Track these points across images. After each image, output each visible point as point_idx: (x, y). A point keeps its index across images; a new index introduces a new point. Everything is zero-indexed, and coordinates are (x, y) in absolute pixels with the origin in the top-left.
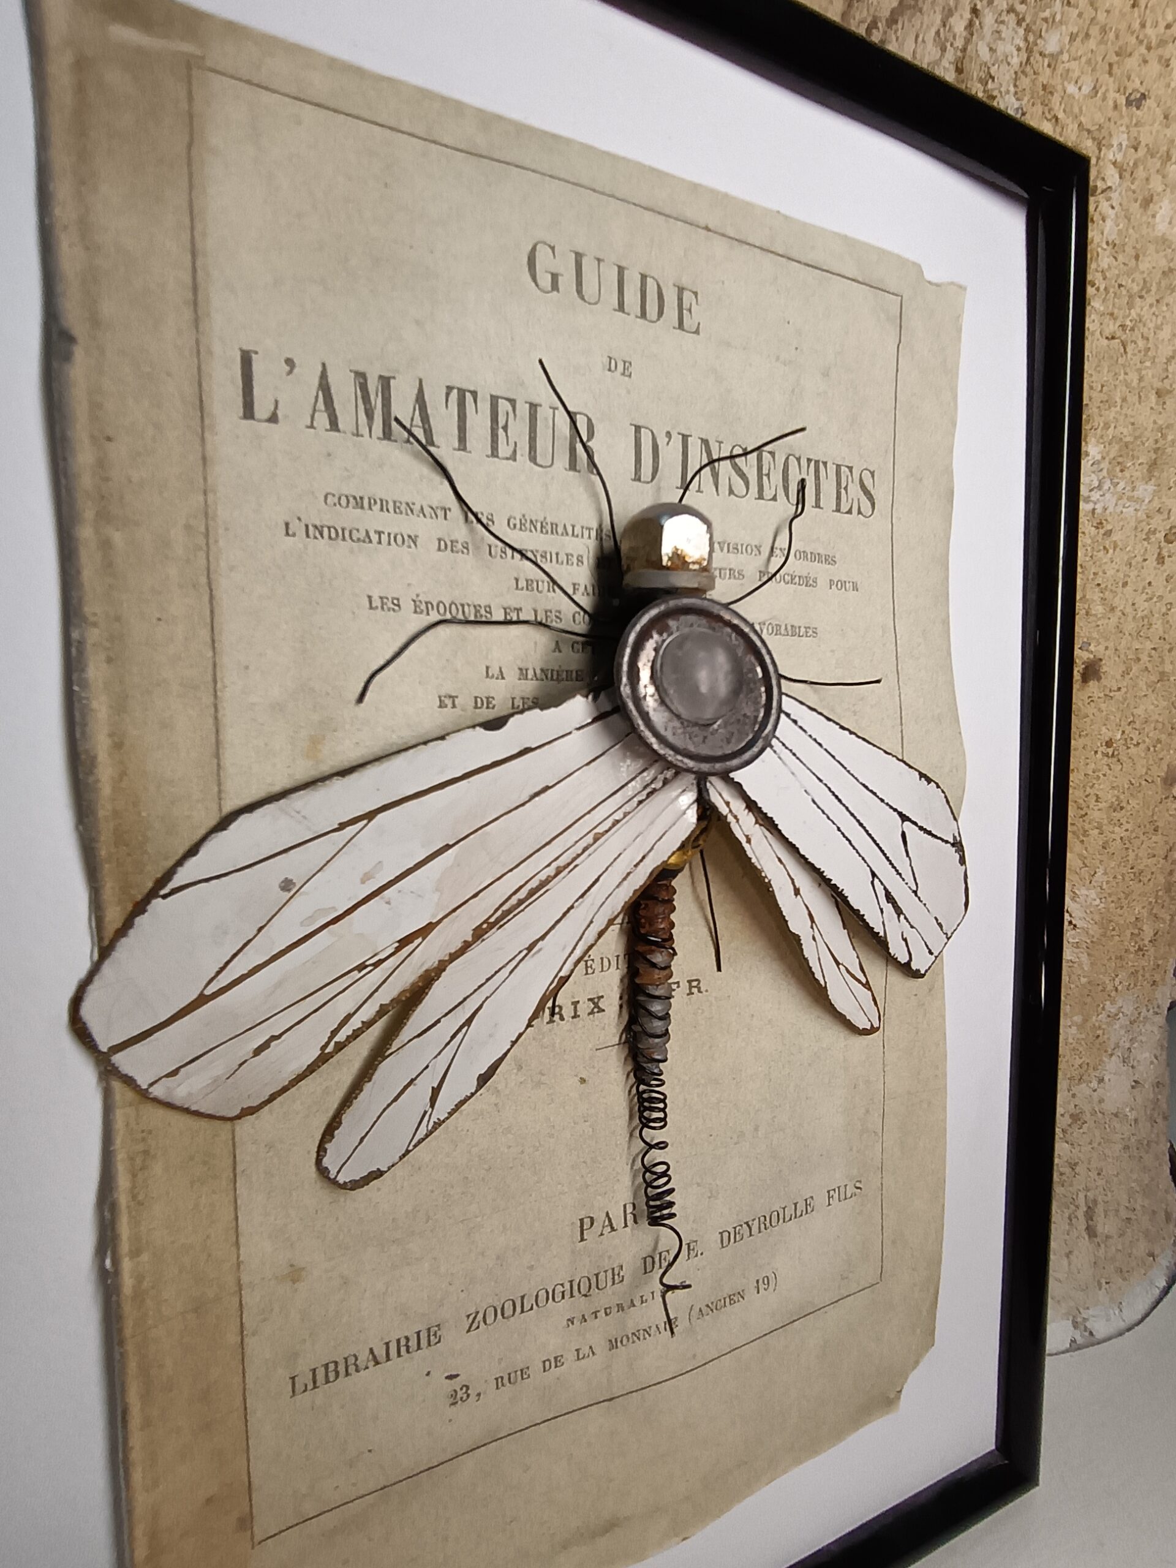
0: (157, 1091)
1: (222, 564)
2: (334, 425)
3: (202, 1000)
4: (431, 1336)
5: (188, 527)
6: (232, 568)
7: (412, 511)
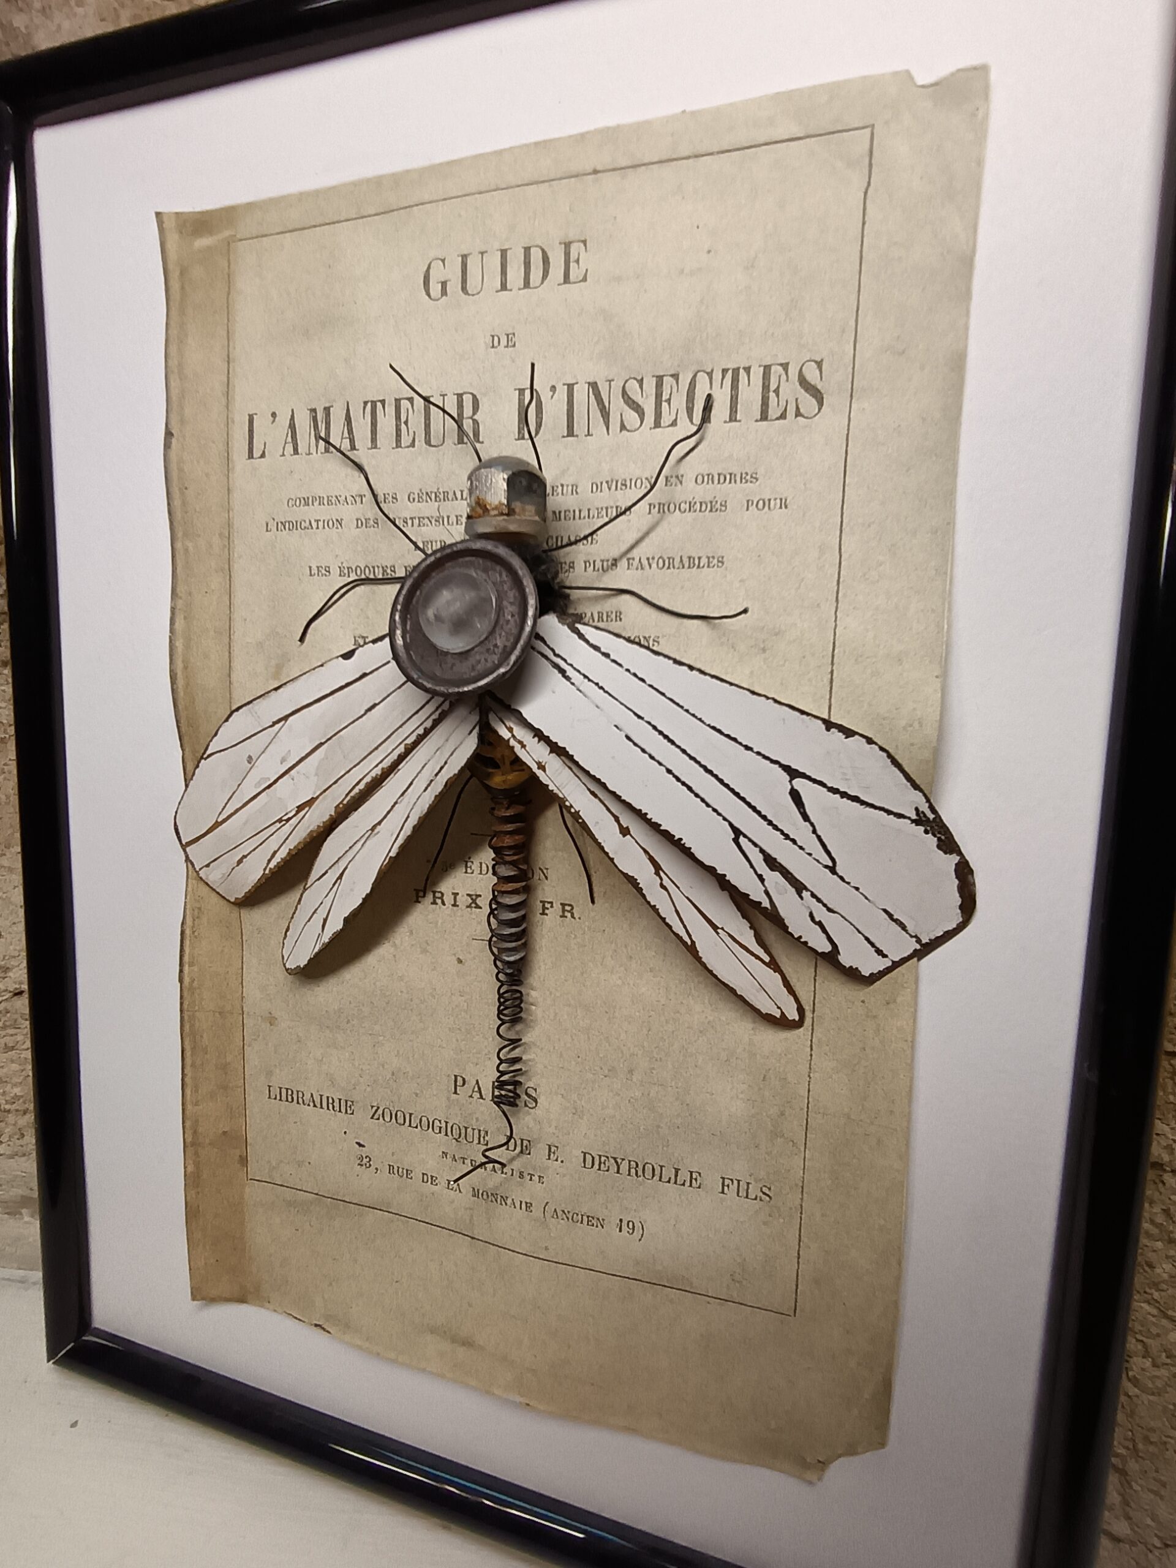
0: (202, 874)
1: (236, 555)
2: (296, 451)
3: (217, 824)
4: (346, 1106)
5: (221, 535)
6: (240, 557)
7: (339, 501)
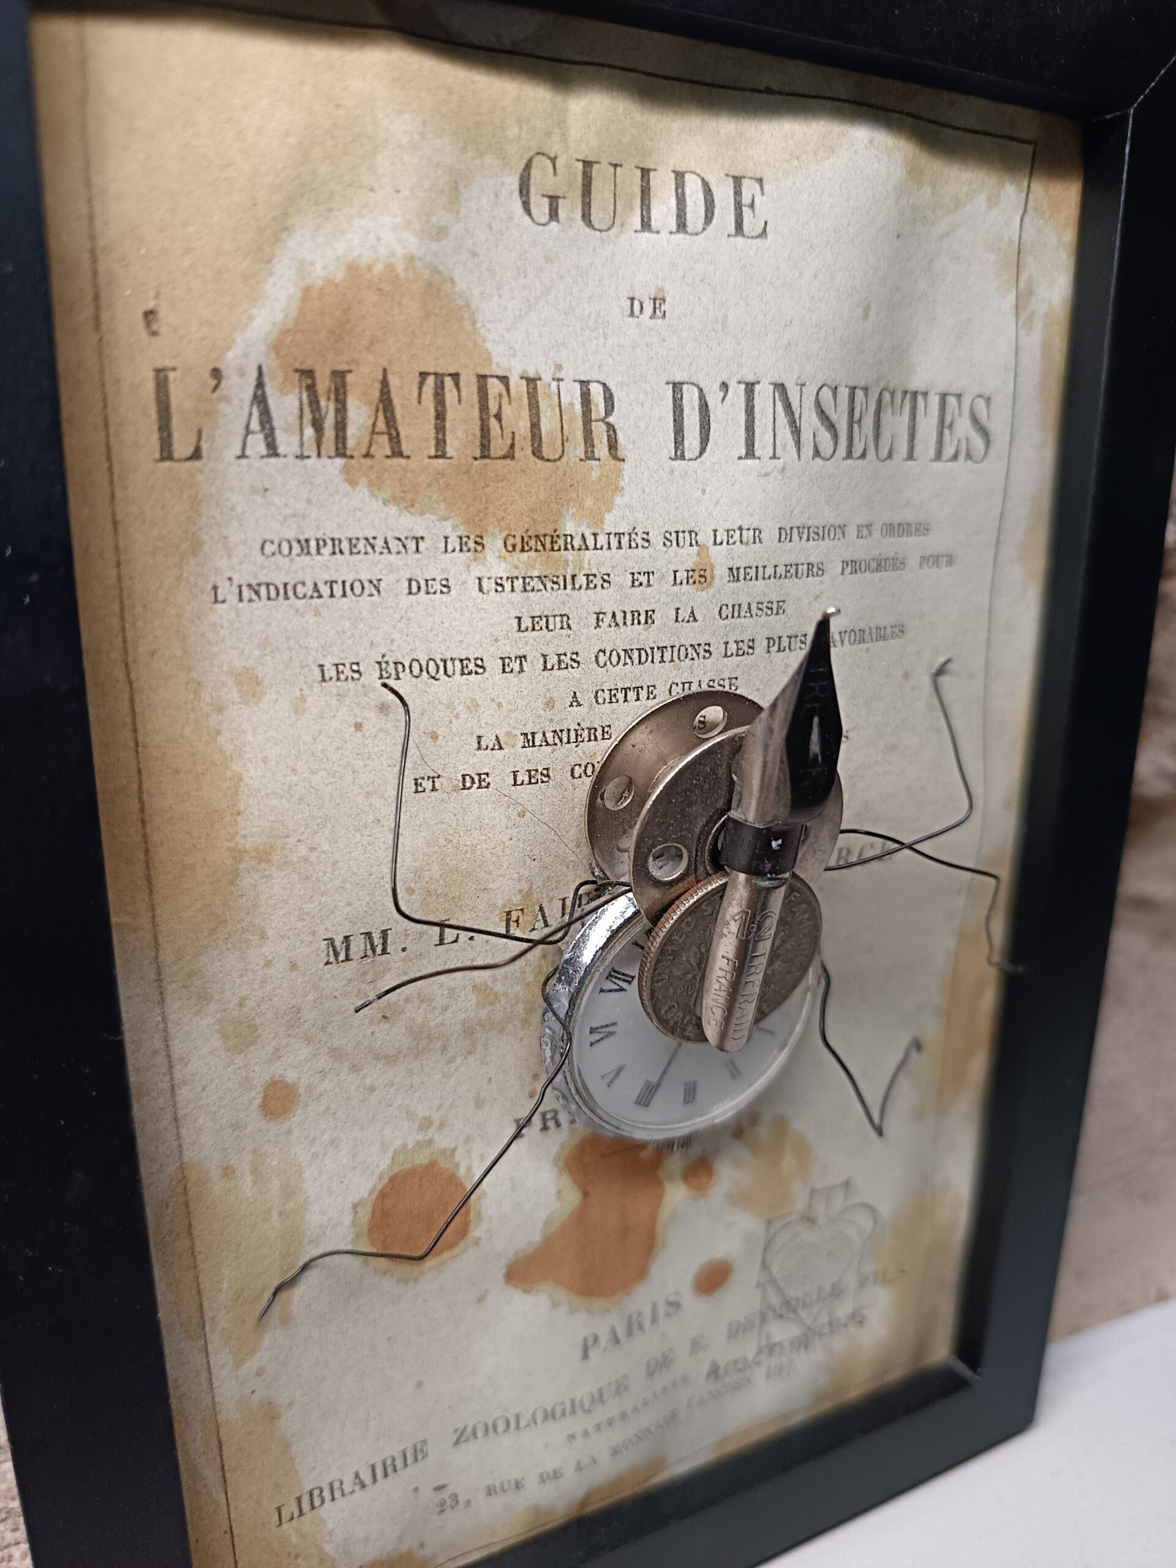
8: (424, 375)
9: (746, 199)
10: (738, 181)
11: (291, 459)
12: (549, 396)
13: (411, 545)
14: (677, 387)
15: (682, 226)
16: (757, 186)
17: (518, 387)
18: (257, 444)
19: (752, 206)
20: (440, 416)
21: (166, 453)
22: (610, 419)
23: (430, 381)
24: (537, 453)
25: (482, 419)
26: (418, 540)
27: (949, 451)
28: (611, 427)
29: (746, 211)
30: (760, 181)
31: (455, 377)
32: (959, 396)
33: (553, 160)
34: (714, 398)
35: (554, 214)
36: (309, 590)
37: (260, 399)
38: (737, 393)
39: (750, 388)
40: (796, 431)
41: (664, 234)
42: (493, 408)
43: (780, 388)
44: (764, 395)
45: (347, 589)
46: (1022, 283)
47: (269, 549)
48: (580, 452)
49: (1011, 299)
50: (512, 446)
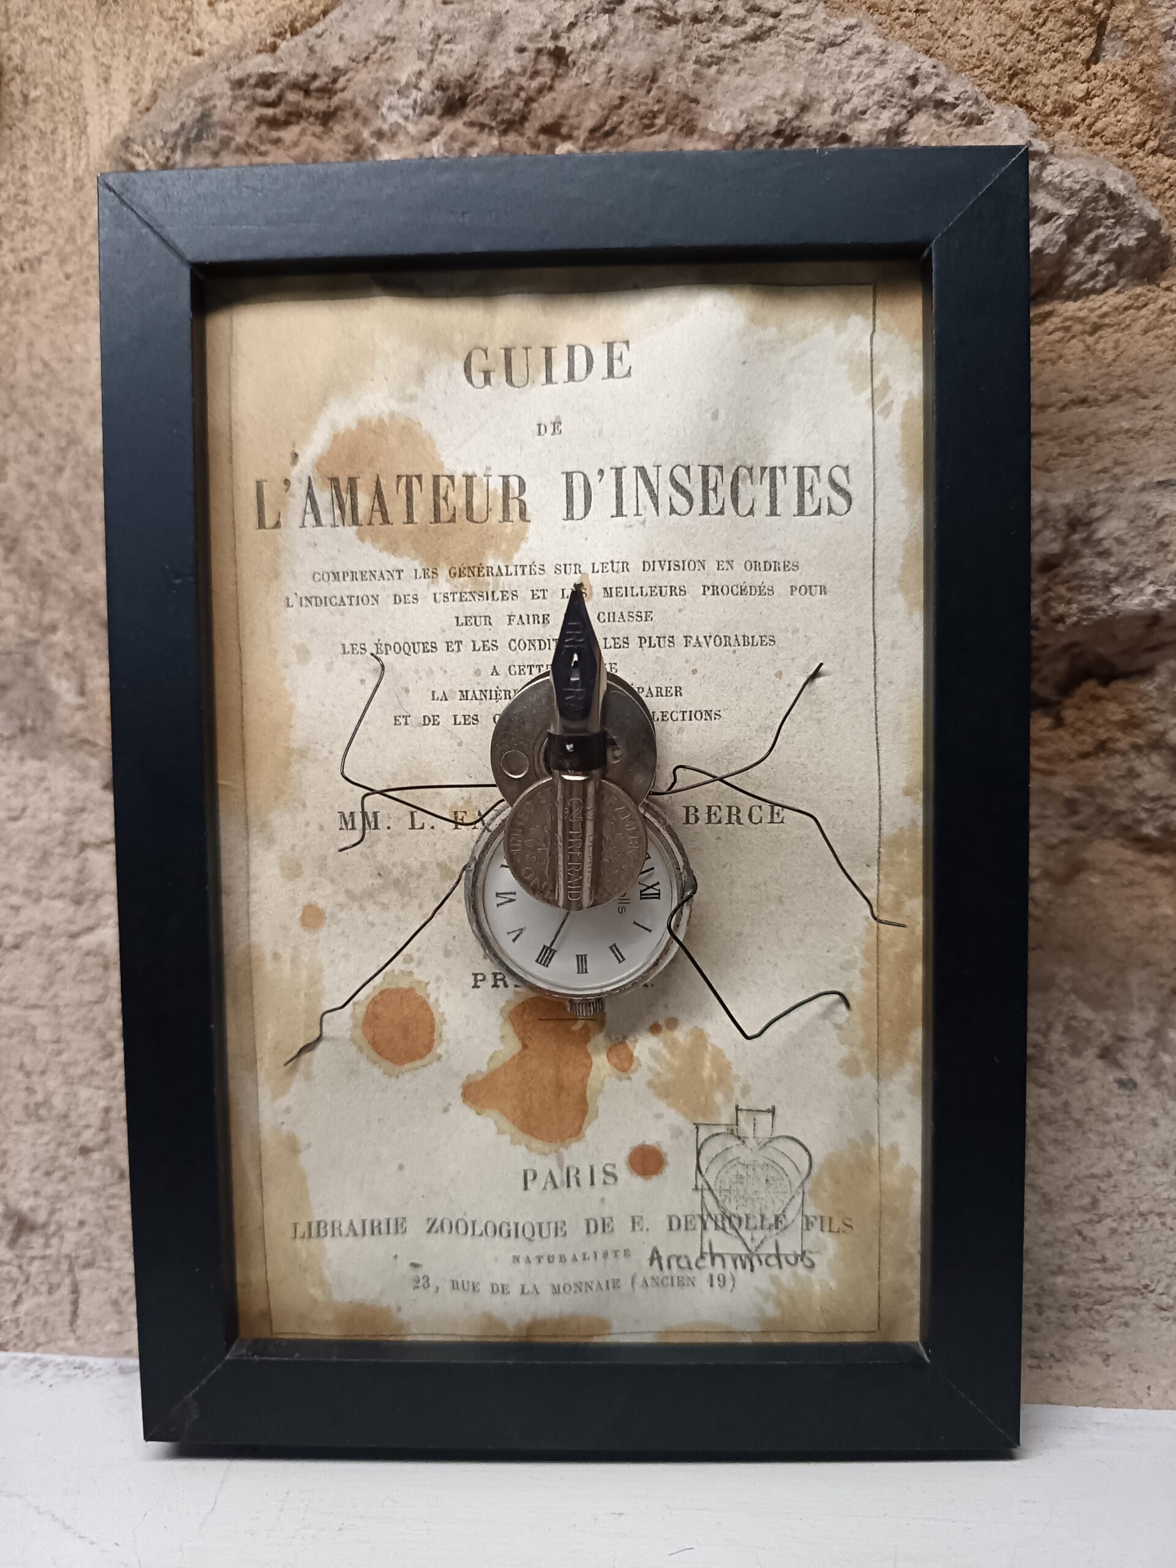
8: (399, 477)
9: (616, 353)
10: (610, 346)
11: (329, 527)
12: (481, 486)
13: (396, 575)
14: (569, 475)
15: (571, 376)
16: (625, 346)
17: (460, 481)
18: (310, 519)
19: (621, 358)
20: (409, 499)
21: (261, 524)
22: (522, 498)
23: (404, 480)
24: (470, 518)
25: (435, 500)
26: (399, 572)
27: (810, 508)
28: (522, 503)
29: (616, 363)
30: (627, 343)
31: (419, 477)
32: (817, 468)
33: (486, 352)
34: (593, 480)
35: (487, 380)
36: (338, 601)
37: (310, 495)
38: (610, 477)
39: (619, 471)
40: (654, 498)
41: (560, 383)
42: (442, 492)
43: (642, 470)
44: (629, 477)
45: (360, 600)
46: (877, 382)
47: (317, 577)
48: (500, 517)
49: (867, 394)
50: (454, 515)
